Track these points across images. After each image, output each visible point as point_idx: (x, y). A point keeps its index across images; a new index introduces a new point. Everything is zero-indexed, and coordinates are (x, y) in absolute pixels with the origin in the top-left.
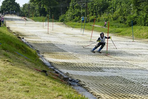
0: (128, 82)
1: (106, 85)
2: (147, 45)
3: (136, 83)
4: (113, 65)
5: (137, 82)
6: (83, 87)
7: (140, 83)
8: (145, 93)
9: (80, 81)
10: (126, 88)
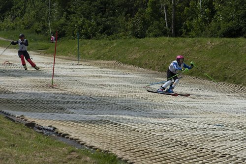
0: (126, 129)
1: (98, 134)
2: (104, 70)
3: (140, 131)
4: (76, 103)
5: (140, 129)
6: (68, 138)
7: (145, 130)
8: (168, 146)
9: (55, 129)
10: (133, 138)
